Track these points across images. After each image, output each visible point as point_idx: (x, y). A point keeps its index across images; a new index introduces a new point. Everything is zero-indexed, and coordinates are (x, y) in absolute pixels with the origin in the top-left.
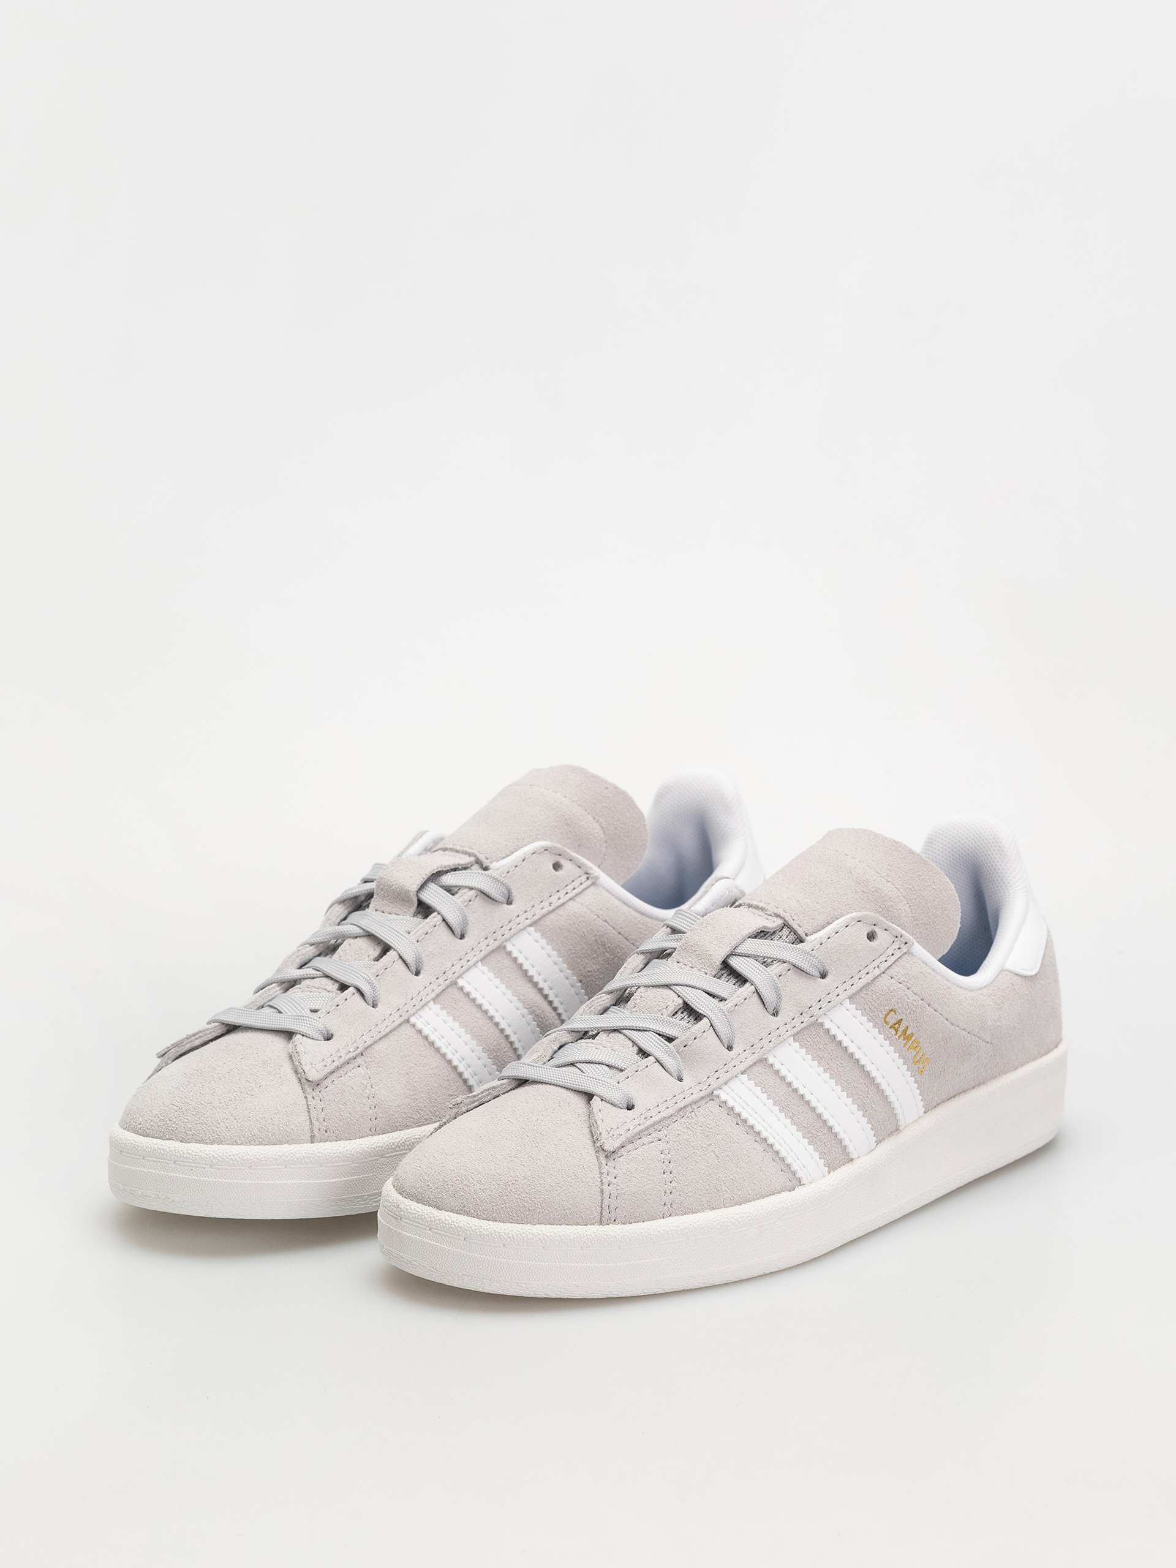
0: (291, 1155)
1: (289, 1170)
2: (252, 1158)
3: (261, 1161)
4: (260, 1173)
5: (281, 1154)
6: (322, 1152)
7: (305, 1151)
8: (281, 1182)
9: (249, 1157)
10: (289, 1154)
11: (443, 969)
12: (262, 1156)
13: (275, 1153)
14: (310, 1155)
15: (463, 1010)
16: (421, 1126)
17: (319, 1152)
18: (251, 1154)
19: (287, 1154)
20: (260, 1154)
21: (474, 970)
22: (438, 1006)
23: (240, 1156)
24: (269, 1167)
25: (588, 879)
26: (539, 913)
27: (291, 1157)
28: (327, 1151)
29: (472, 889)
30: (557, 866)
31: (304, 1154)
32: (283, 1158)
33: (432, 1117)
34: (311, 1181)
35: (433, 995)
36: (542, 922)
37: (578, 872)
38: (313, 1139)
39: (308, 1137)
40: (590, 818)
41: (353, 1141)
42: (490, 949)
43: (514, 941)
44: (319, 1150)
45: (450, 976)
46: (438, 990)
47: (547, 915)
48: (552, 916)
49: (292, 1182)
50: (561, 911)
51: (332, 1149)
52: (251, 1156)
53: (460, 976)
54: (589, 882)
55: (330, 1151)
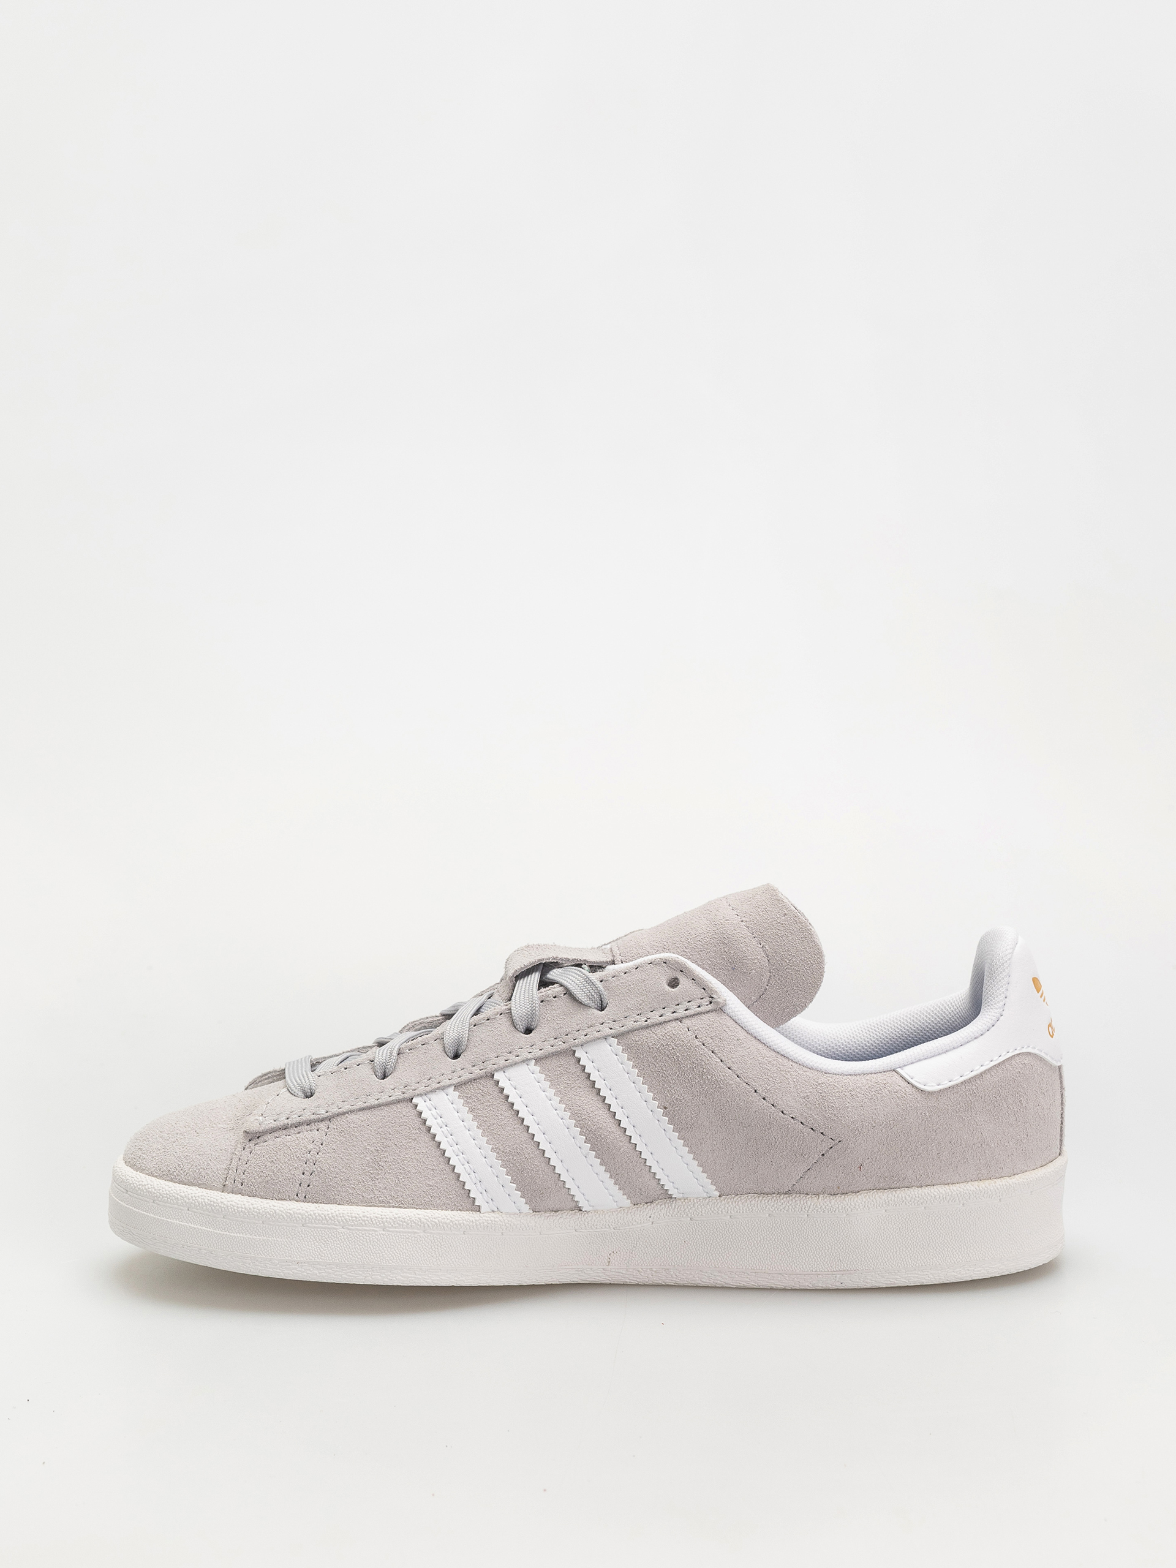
0: (194, 1198)
1: (190, 1213)
2: (156, 1192)
3: (163, 1197)
4: (162, 1209)
5: (183, 1195)
6: (225, 1203)
7: (209, 1198)
8: (181, 1223)
9: (153, 1190)
10: (192, 1197)
11: (483, 1058)
12: (165, 1192)
13: (179, 1192)
14: (212, 1203)
15: (489, 1104)
16: (370, 1206)
17: (222, 1202)
18: (156, 1188)
19: (190, 1197)
20: (164, 1190)
21: (523, 1068)
22: (457, 1093)
23: (147, 1187)
24: (170, 1205)
25: (711, 1003)
26: (630, 1024)
27: (193, 1200)
28: (231, 1203)
29: (562, 986)
30: (674, 983)
31: (206, 1200)
32: (185, 1199)
33: (391, 1201)
34: (212, 1230)
35: (456, 1081)
36: (631, 1036)
37: (699, 992)
38: (224, 1188)
39: (220, 1186)
40: (754, 941)
41: (268, 1201)
42: (553, 1049)
43: (587, 1048)
44: (222, 1200)
45: (490, 1067)
46: (466, 1076)
47: (638, 1029)
48: (645, 1033)
49: (193, 1226)
50: (659, 1030)
51: (239, 1202)
52: (155, 1190)
53: (503, 1069)
54: (710, 1007)
55: (234, 1204)
